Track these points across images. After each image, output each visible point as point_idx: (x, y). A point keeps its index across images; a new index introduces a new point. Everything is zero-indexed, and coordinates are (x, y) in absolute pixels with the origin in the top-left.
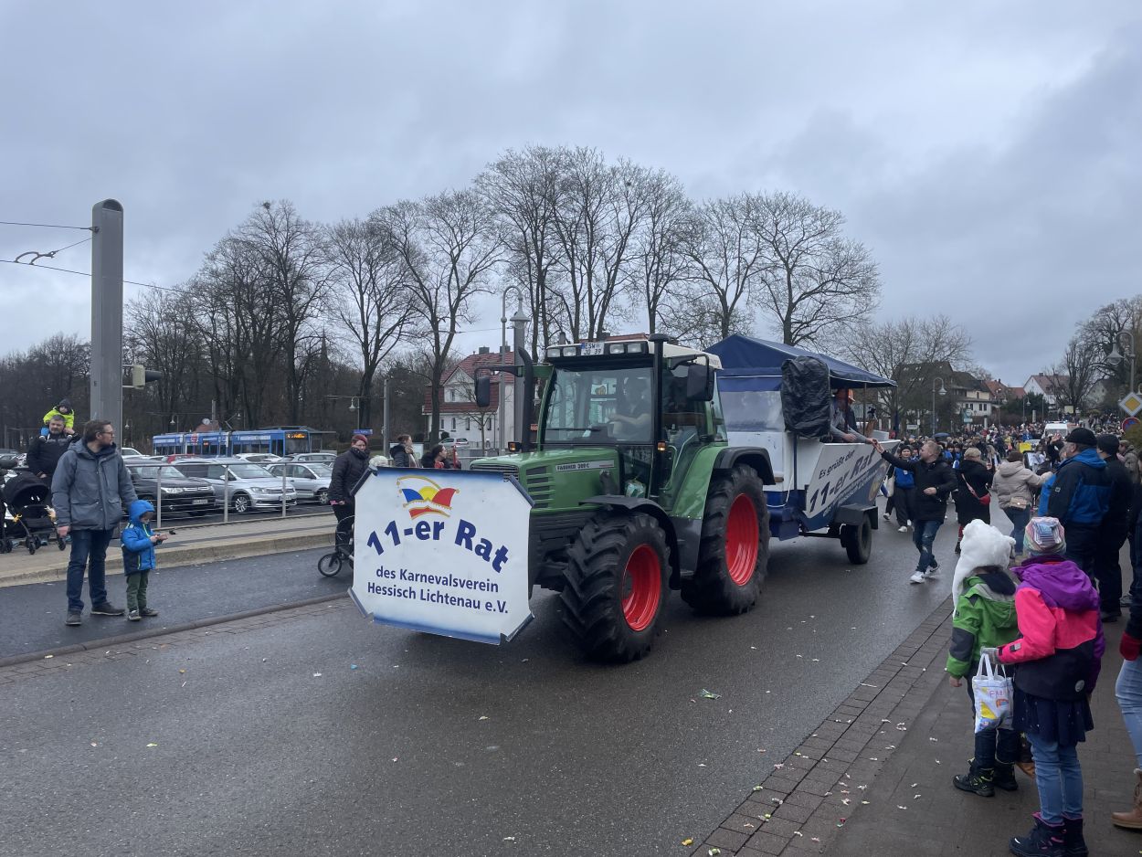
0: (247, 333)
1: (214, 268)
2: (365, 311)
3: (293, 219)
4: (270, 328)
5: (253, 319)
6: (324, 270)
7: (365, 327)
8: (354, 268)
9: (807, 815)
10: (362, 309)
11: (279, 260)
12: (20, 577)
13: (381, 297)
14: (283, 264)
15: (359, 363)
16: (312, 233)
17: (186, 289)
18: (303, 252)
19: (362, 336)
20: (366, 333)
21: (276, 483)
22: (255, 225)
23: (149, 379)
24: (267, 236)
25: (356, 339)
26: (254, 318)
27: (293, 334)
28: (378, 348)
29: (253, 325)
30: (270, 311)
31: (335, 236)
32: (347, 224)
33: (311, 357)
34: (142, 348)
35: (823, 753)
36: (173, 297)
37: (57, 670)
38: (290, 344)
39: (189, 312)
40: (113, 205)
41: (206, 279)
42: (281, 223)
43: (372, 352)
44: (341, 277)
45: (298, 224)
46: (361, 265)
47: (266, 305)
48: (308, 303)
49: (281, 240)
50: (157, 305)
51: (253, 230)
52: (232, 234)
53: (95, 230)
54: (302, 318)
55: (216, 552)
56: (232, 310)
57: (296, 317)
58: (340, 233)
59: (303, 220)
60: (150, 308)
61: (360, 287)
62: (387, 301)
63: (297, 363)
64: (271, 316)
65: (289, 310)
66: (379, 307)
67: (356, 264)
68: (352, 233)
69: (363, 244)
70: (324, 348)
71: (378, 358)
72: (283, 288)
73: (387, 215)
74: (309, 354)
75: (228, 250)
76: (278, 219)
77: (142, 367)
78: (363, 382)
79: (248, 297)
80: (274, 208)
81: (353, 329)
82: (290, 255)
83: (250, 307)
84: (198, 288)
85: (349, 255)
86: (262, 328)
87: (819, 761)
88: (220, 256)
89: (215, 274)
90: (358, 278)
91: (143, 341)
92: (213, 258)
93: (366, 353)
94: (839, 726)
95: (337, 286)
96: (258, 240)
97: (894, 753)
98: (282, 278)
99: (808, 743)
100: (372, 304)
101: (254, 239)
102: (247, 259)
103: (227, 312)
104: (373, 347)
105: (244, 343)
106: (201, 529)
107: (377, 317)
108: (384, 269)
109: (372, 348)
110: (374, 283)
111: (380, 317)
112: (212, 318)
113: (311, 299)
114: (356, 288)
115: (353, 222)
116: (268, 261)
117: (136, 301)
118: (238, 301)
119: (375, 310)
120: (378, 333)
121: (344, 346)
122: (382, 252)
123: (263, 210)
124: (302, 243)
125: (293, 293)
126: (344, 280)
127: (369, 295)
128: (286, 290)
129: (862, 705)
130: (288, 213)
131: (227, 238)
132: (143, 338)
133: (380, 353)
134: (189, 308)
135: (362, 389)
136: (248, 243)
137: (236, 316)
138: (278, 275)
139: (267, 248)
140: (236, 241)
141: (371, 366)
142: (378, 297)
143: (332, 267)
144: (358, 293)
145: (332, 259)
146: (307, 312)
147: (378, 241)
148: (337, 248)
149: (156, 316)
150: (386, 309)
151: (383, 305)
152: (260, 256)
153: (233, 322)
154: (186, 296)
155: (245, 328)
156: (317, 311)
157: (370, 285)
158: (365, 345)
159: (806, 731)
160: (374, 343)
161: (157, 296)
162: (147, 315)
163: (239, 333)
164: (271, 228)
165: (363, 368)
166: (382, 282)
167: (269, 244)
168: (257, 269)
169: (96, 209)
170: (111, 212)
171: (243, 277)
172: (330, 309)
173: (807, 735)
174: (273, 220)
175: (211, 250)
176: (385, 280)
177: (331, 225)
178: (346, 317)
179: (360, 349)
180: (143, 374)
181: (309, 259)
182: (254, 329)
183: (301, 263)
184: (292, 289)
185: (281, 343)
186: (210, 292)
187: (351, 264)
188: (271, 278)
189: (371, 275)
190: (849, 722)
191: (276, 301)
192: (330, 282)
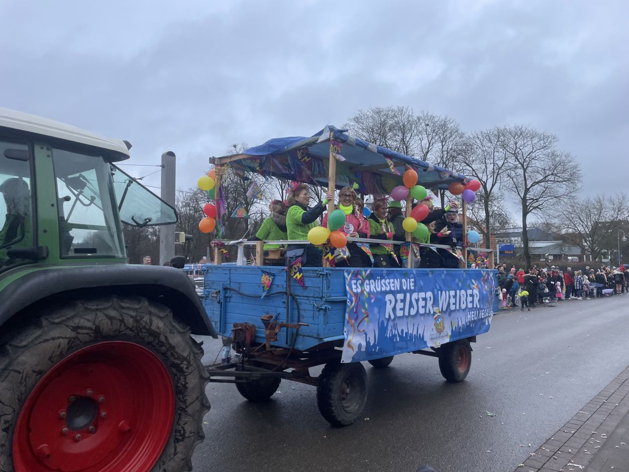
5: (228, 205)
17: (195, 190)
27: (248, 212)
30: (236, 200)
35: (558, 448)
36: (189, 194)
38: (246, 217)
39: (196, 202)
40: (171, 154)
47: (234, 197)
50: (181, 199)
53: (163, 166)
54: (252, 204)
57: (249, 203)
61: (282, 186)
63: (249, 227)
65: (246, 200)
72: (243, 188)
74: (256, 222)
77: (183, 233)
79: (225, 194)
80: (238, 147)
84: (201, 190)
87: (555, 453)
94: (567, 434)
95: (270, 186)
97: (600, 450)
98: (242, 183)
99: (549, 442)
123: (233, 148)
129: (579, 423)
134: (197, 200)
144: (281, 189)
149: (180, 204)
154: (195, 194)
159: (548, 436)
161: (181, 194)
168: (230, 179)
169: (163, 157)
170: (170, 158)
171: (223, 183)
172: (266, 199)
173: (548, 439)
180: (184, 237)
188: (237, 183)
190: (573, 432)
191: (239, 194)
192: (266, 185)
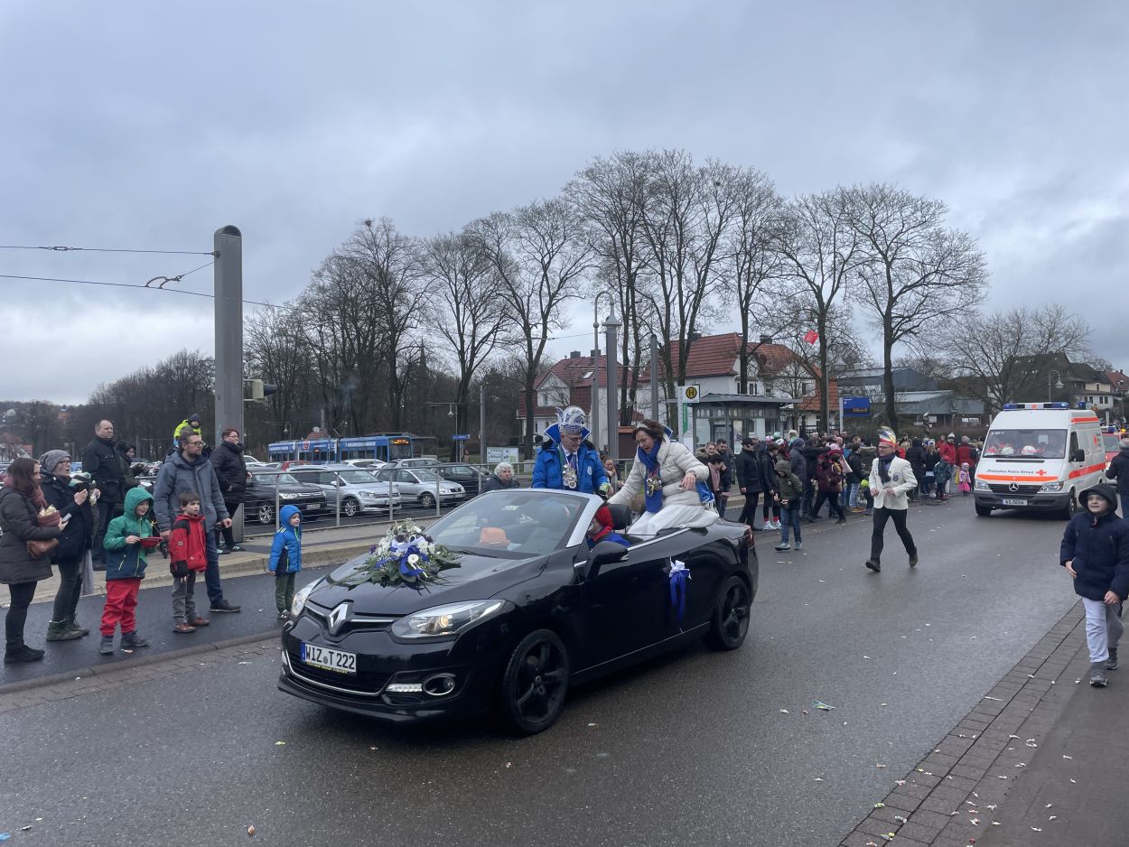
0: (352, 344)
1: (321, 284)
2: (461, 320)
3: (392, 235)
4: (373, 339)
5: (357, 332)
6: (421, 283)
7: (461, 335)
8: (450, 280)
9: (934, 834)
10: (458, 318)
11: (380, 274)
12: (156, 580)
13: (476, 306)
14: (384, 278)
15: (456, 370)
16: (410, 247)
17: (296, 305)
18: (402, 266)
19: (459, 344)
20: (462, 342)
21: (383, 488)
22: (358, 242)
23: (266, 393)
24: (369, 252)
25: (453, 348)
26: (358, 330)
27: (394, 344)
28: (473, 356)
29: (358, 337)
30: (372, 322)
31: (432, 249)
32: (442, 237)
33: (411, 365)
34: (257, 362)
35: (948, 770)
36: (284, 313)
37: (191, 669)
38: (392, 354)
39: (299, 326)
40: (232, 231)
41: (313, 295)
42: (381, 240)
43: (469, 359)
44: (438, 288)
45: (397, 239)
46: (456, 276)
47: (369, 318)
48: (408, 314)
49: (382, 256)
50: (270, 321)
51: (356, 247)
52: (337, 252)
53: (217, 255)
54: (403, 329)
55: (331, 555)
56: (338, 324)
57: (397, 328)
58: (437, 246)
59: (402, 235)
60: (264, 324)
61: (456, 297)
62: (481, 311)
63: (398, 372)
64: (374, 328)
65: (391, 322)
66: (474, 316)
67: (452, 275)
68: (448, 246)
69: (459, 255)
70: (423, 357)
71: (474, 365)
72: (385, 301)
73: (480, 227)
74: (410, 363)
75: (334, 267)
76: (379, 235)
77: (260, 381)
78: (460, 386)
79: (352, 310)
80: (375, 225)
81: (450, 338)
82: (391, 269)
83: (355, 320)
84: (307, 304)
85: (445, 267)
86: (365, 339)
87: (943, 779)
88: (326, 273)
89: (322, 290)
90: (454, 289)
91: (258, 355)
92: (319, 275)
93: (463, 361)
94: (964, 742)
95: (434, 298)
96: (361, 256)
97: (1025, 771)
98: (384, 292)
99: (930, 758)
100: (468, 313)
101: (357, 256)
102: (350, 275)
103: (333, 326)
104: (469, 355)
105: (350, 354)
106: (316, 533)
107: (472, 326)
108: (478, 279)
109: (467, 356)
110: (469, 293)
111: (475, 326)
112: (320, 332)
113: (410, 311)
114: (452, 298)
115: (449, 235)
116: (370, 276)
117: (251, 317)
118: (343, 314)
119: (470, 320)
120: (473, 341)
121: (442, 354)
122: (477, 263)
123: (365, 227)
124: (401, 257)
125: (394, 306)
126: (440, 291)
127: (465, 305)
128: (388, 303)
129: (986, 719)
130: (388, 230)
131: (332, 255)
132: (258, 352)
133: (476, 361)
134: (299, 322)
135: (459, 395)
136: (351, 259)
137: (342, 329)
138: (380, 288)
139: (369, 263)
140: (340, 258)
141: (467, 373)
142: (473, 306)
143: (429, 279)
144: (454, 303)
145: (429, 272)
146: (408, 322)
147: (473, 253)
148: (434, 261)
149: (269, 331)
150: (481, 318)
151: (478, 314)
152: (362, 271)
153: (339, 335)
154: (296, 311)
155: (351, 340)
156: (416, 321)
157: (466, 295)
158: (462, 353)
159: (927, 746)
160: (469, 351)
161: (270, 313)
162: (261, 331)
163: (344, 345)
164: (373, 244)
165: (460, 376)
166: (476, 292)
167: (371, 259)
168: (361, 284)
169: (217, 236)
170: (231, 238)
171: (348, 292)
172: (428, 320)
173: (929, 751)
174: (374, 237)
175: (318, 267)
176: (478, 290)
177: (428, 239)
178: (444, 327)
179: (456, 357)
180: (262, 388)
181: (408, 273)
182: (359, 341)
183: (400, 277)
184: (393, 301)
185: (383, 353)
186: (318, 308)
187: (447, 275)
188: (373, 292)
189: (466, 285)
190: (974, 737)
191: (378, 313)
192: (428, 294)
